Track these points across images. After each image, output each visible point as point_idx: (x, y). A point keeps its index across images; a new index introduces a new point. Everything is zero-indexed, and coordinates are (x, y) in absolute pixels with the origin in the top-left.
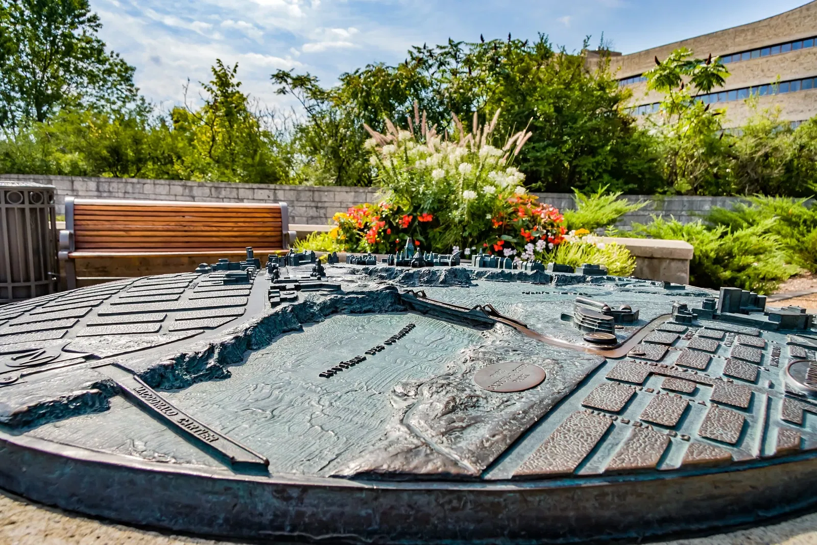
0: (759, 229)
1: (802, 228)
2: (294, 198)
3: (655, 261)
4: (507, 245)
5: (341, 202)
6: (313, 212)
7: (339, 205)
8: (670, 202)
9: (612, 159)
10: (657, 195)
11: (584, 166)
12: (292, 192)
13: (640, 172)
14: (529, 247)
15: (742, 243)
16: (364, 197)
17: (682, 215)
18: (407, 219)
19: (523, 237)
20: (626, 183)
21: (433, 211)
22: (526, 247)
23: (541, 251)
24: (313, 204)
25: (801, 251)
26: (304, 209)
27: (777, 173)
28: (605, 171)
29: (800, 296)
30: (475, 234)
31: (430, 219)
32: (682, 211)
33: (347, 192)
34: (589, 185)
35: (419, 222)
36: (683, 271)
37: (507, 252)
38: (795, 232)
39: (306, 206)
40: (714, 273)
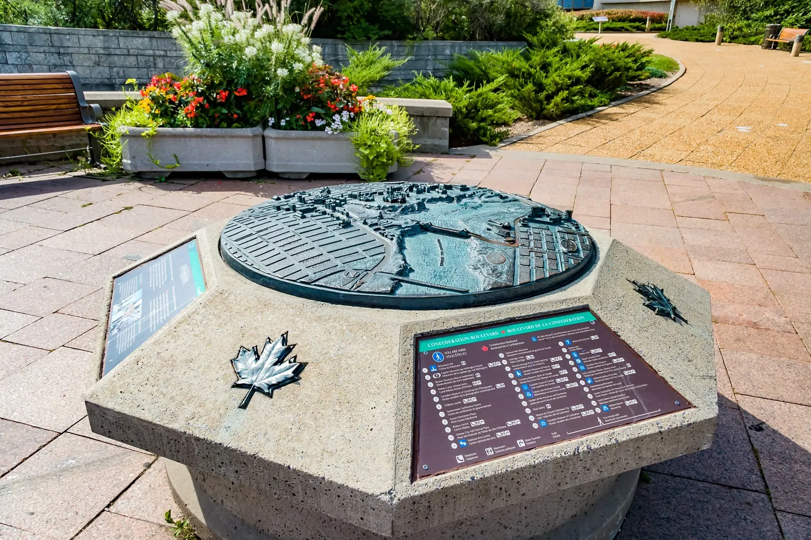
0: (494, 85)
1: (522, 80)
2: (26, 42)
3: (425, 119)
4: (318, 116)
5: (88, 48)
6: (54, 59)
7: (86, 51)
8: (419, 47)
9: (368, 3)
10: (408, 40)
11: (344, 11)
12: (22, 35)
13: (393, 18)
14: (337, 117)
15: (483, 99)
16: (116, 41)
17: (429, 60)
18: (224, 94)
19: (330, 108)
20: (381, 29)
21: (247, 86)
22: (334, 118)
23: (347, 121)
24: (53, 50)
25: (521, 99)
26: (43, 55)
27: (500, 19)
28: (363, 16)
29: (522, 140)
30: (288, 107)
31: (245, 93)
32: (428, 55)
33: (94, 36)
34: (349, 31)
35: (235, 95)
36: (445, 127)
37: (319, 123)
38: (517, 83)
39: (44, 52)
40: (466, 125)
